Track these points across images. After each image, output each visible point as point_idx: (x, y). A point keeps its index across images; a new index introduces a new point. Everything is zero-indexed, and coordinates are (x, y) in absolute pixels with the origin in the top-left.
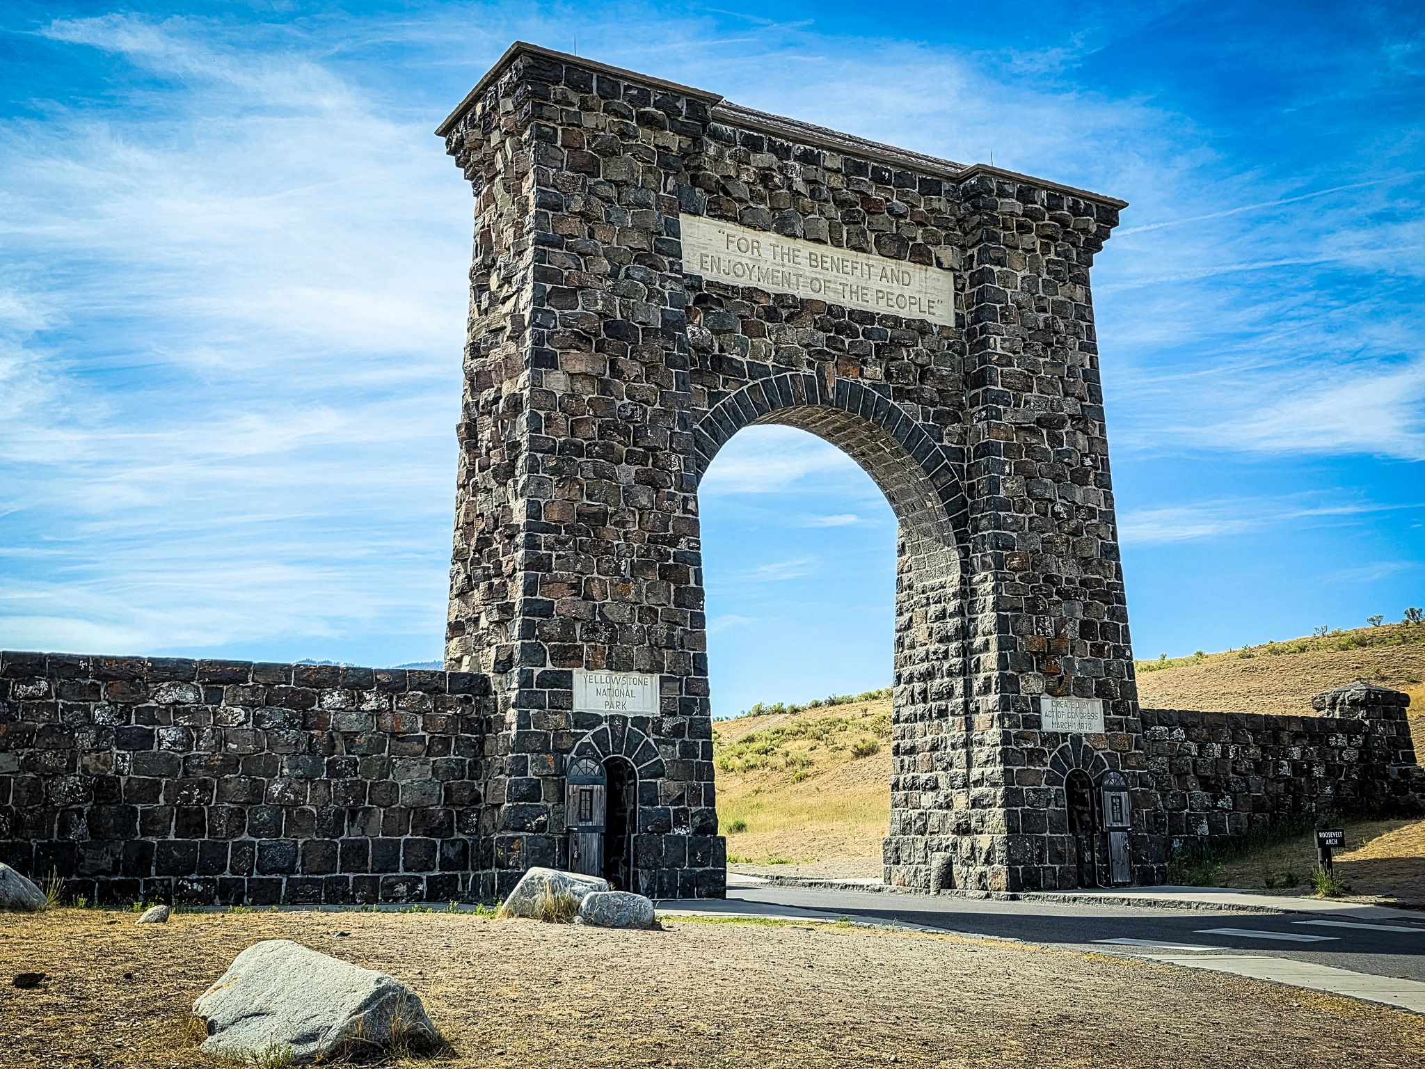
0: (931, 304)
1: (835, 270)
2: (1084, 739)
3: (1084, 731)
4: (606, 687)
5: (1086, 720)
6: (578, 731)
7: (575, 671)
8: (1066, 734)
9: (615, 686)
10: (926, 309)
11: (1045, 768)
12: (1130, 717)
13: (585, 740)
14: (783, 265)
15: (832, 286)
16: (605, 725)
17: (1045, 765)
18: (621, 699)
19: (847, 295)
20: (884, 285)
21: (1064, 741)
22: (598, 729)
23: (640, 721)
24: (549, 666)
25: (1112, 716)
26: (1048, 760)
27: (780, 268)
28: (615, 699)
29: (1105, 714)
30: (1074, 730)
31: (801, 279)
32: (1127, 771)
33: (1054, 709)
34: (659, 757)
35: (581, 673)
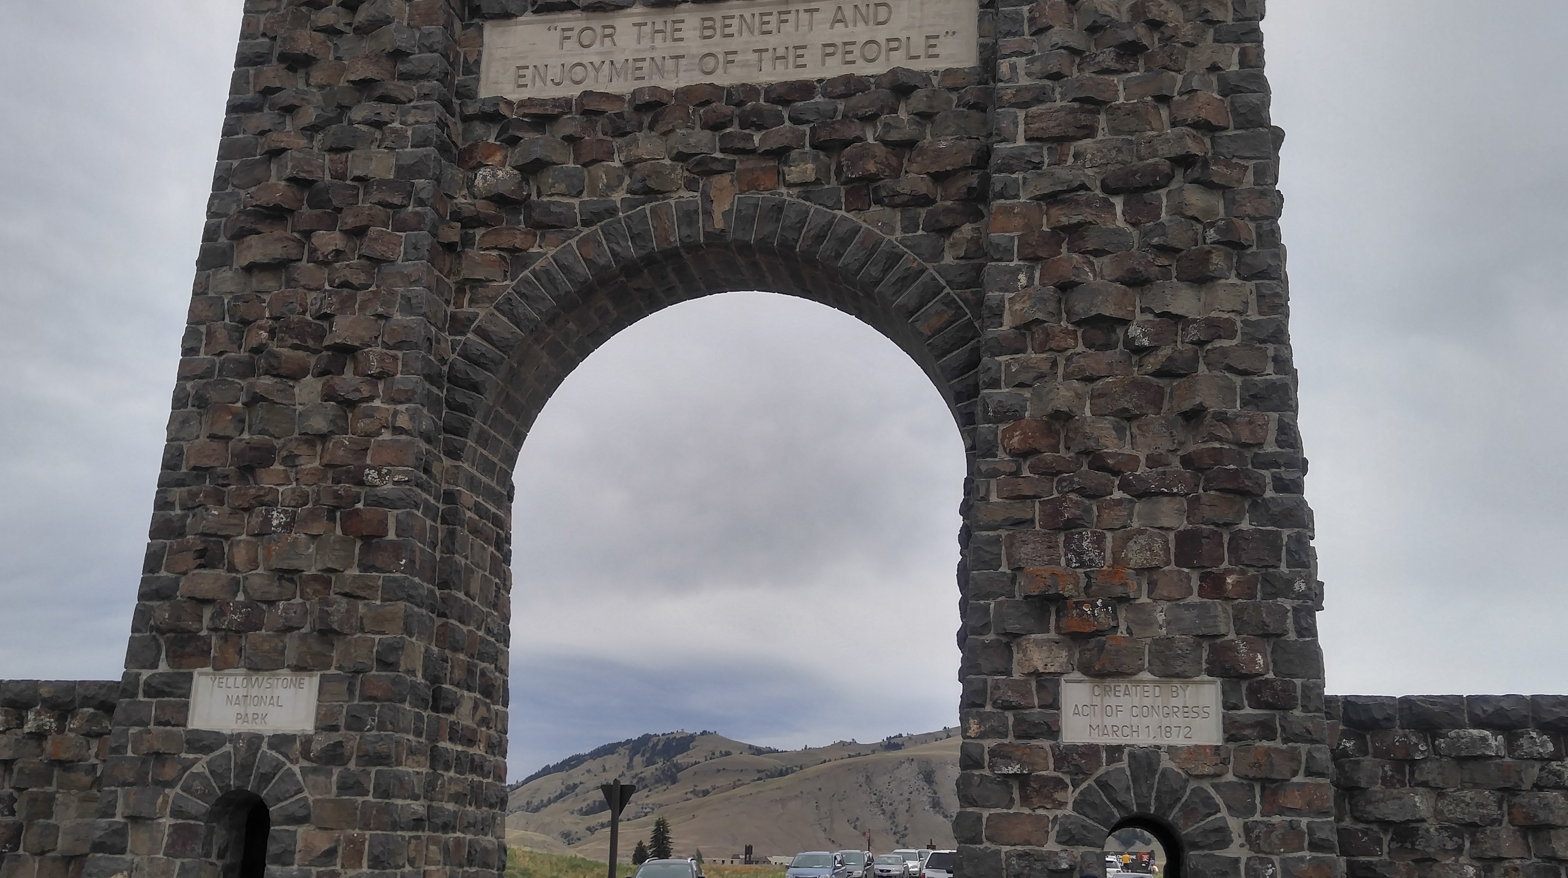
0: (932, 42)
1: (745, 33)
2: (1164, 757)
3: (1164, 742)
4: (242, 692)
5: (1175, 720)
6: (191, 756)
7: (196, 672)
8: (1119, 748)
9: (254, 692)
10: (921, 52)
11: (1059, 813)
12: (1297, 712)
13: (197, 769)
14: (653, 48)
15: (737, 58)
16: (228, 747)
17: (1062, 805)
18: (260, 710)
19: (767, 65)
20: (839, 34)
21: (1111, 760)
22: (218, 753)
23: (281, 741)
24: (163, 667)
25: (1248, 710)
26: (1070, 796)
27: (647, 55)
28: (251, 710)
29: (1227, 706)
30: (1143, 740)
31: (682, 62)
32: (1276, 819)
33: (1097, 700)
34: (306, 793)
35: (206, 674)
